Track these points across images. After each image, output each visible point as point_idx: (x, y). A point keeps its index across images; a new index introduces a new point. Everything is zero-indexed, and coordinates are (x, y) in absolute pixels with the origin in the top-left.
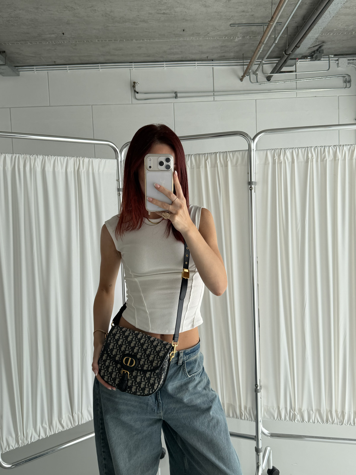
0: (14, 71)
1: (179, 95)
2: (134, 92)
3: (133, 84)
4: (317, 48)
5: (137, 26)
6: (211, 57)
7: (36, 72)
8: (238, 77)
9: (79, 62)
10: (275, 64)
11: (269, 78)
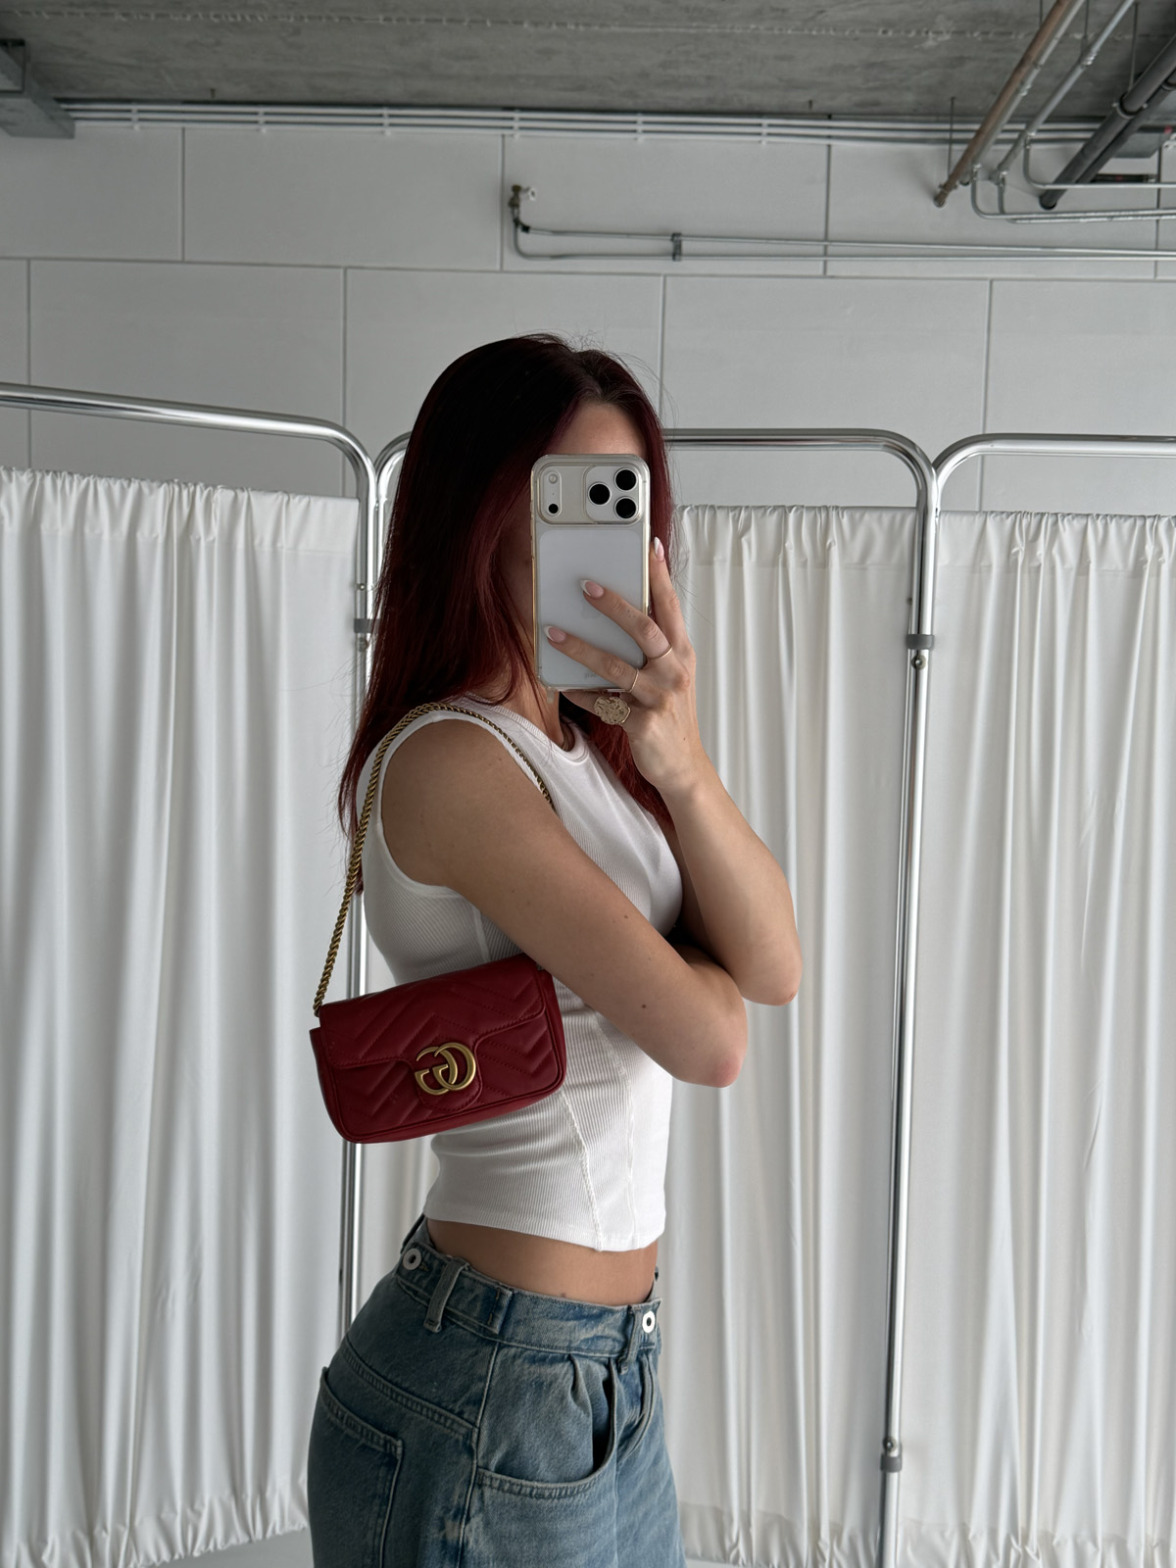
0: (52, 118)
1: (687, 246)
2: (512, 224)
3: (511, 193)
6: (823, 103)
7: (137, 127)
8: (928, 188)
9: (309, 96)
10: (1079, 146)
11: (1048, 201)
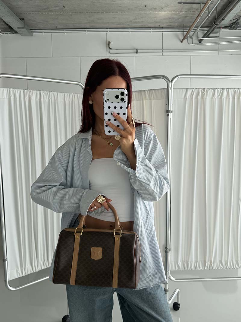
0: (29, 33)
1: (139, 51)
2: (108, 48)
3: (108, 43)
4: (235, 21)
5: (114, 3)
6: (161, 26)
7: (44, 34)
8: (180, 40)
9: (73, 27)
10: (206, 32)
11: (200, 41)
